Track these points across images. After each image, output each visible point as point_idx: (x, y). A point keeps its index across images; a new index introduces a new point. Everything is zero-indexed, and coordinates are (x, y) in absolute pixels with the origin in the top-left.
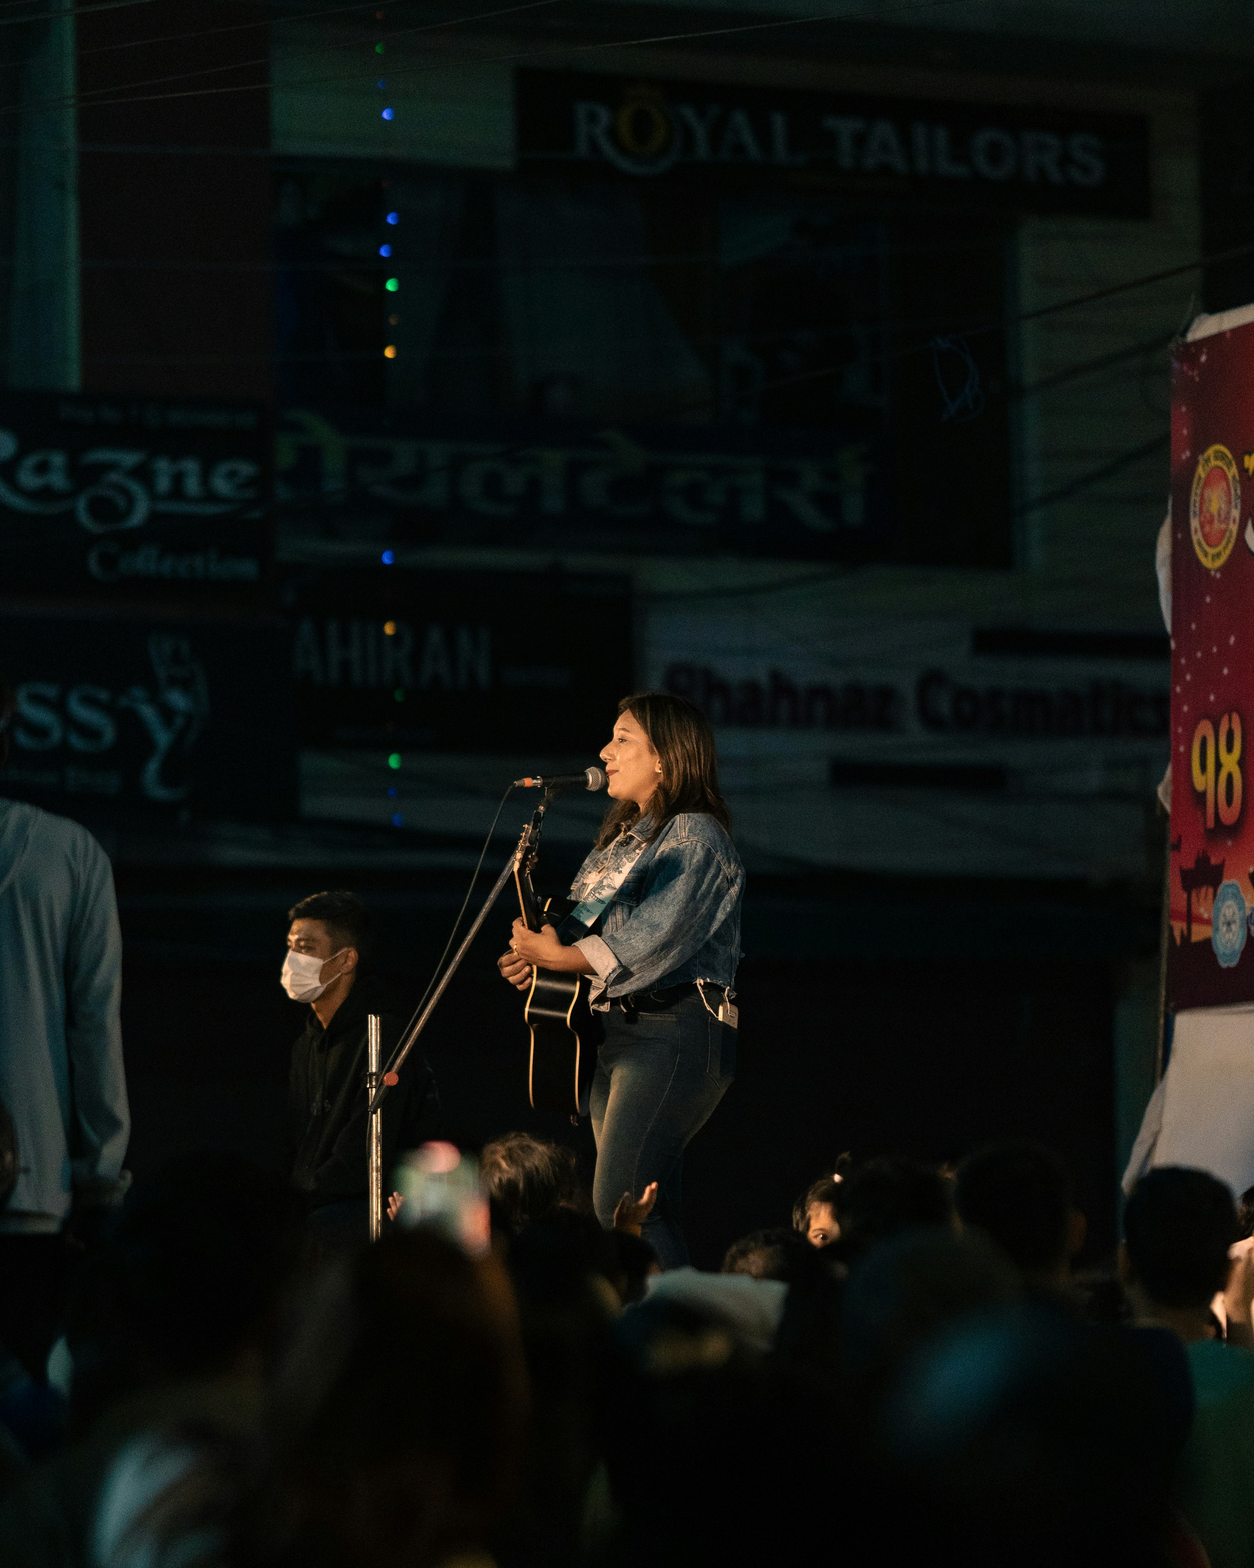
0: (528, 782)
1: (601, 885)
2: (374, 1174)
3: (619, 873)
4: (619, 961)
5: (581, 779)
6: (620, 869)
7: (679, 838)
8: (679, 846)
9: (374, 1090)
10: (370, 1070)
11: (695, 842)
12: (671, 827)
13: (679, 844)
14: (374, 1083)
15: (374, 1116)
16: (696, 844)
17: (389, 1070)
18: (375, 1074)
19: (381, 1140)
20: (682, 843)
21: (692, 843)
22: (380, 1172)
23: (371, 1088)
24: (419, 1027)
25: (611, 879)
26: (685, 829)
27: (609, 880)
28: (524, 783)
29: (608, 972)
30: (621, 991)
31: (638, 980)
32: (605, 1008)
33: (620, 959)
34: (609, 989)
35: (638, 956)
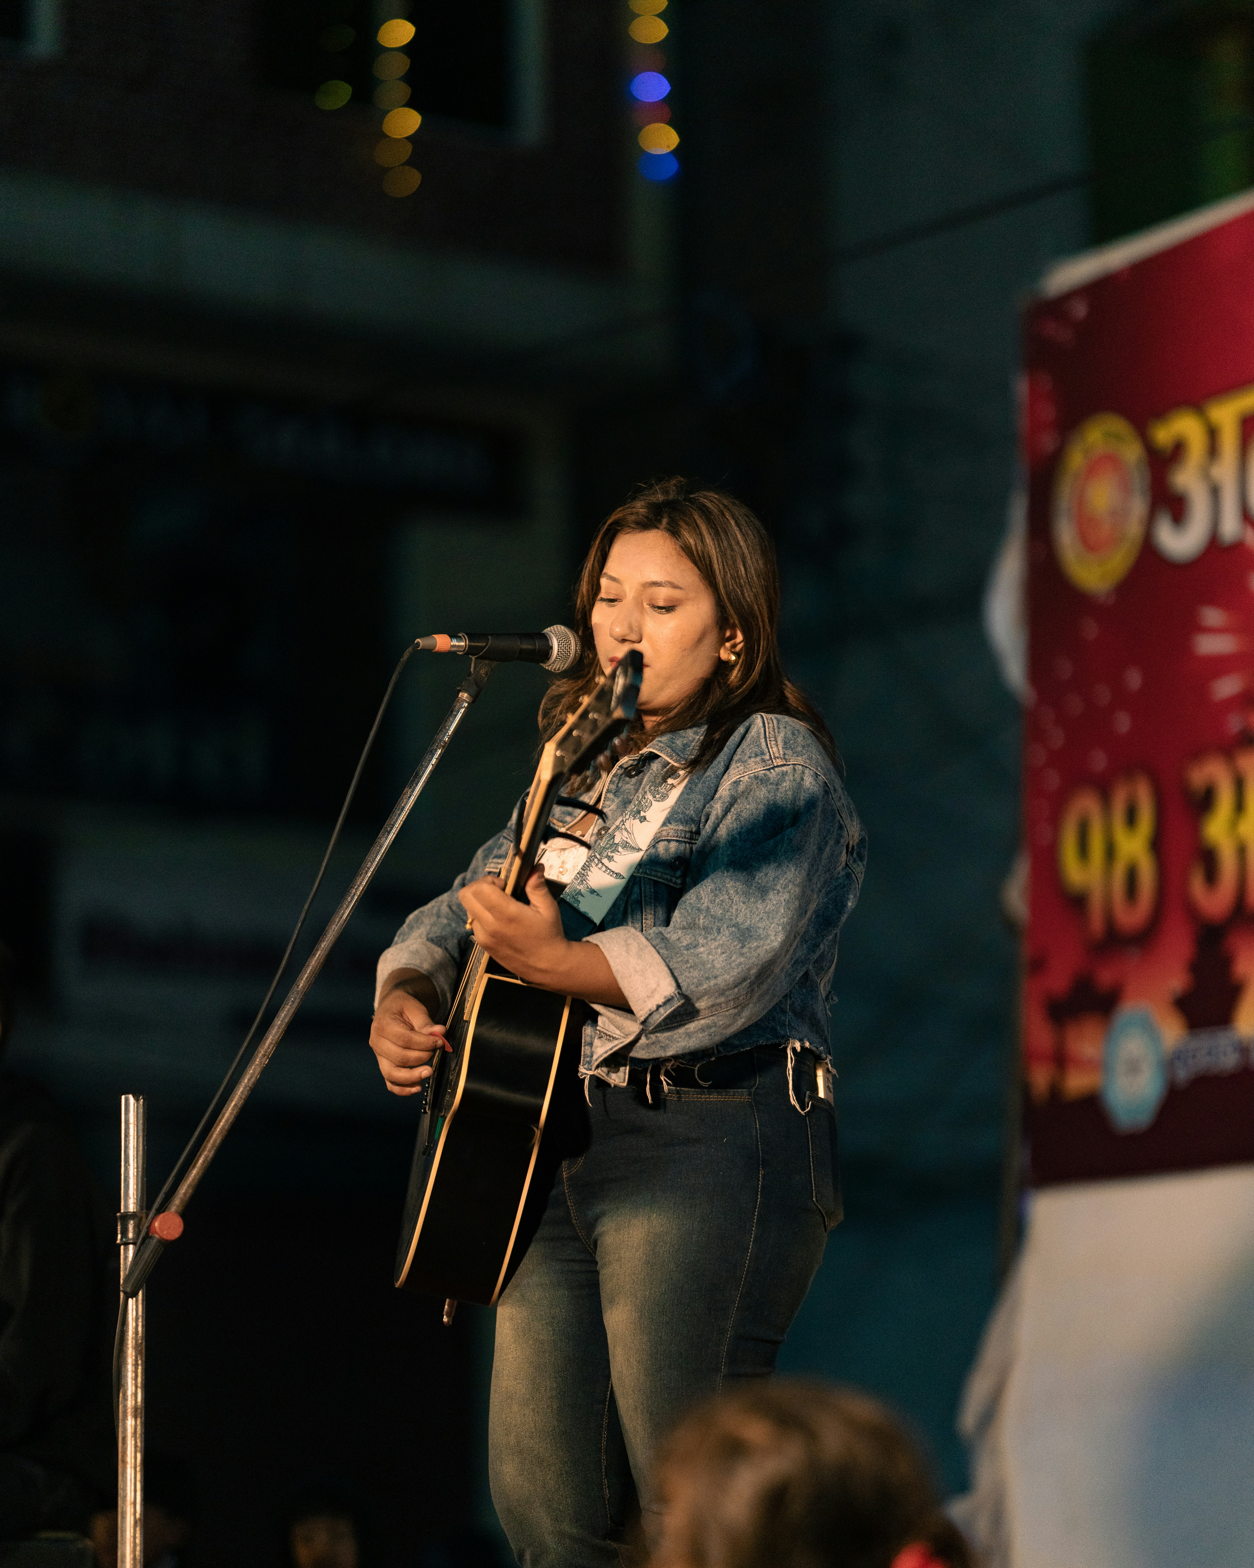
0: (442, 642)
1: (611, 842)
2: (130, 1422)
3: (641, 822)
4: (678, 986)
5: (538, 644)
6: (642, 814)
7: (767, 757)
8: (768, 772)
9: (131, 1247)
10: (122, 1207)
11: (800, 767)
12: (743, 738)
13: (769, 770)
14: (131, 1235)
15: (131, 1302)
16: (803, 773)
17: (162, 1209)
18: (133, 1216)
19: (144, 1350)
20: (773, 768)
21: (794, 769)
22: (141, 1418)
23: (126, 1244)
24: (224, 1120)
25: (628, 832)
26: (776, 740)
27: (625, 833)
28: (435, 644)
29: (651, 1005)
30: (664, 1048)
31: (702, 1030)
32: (619, 1078)
33: (680, 981)
34: (643, 1040)
35: (712, 982)
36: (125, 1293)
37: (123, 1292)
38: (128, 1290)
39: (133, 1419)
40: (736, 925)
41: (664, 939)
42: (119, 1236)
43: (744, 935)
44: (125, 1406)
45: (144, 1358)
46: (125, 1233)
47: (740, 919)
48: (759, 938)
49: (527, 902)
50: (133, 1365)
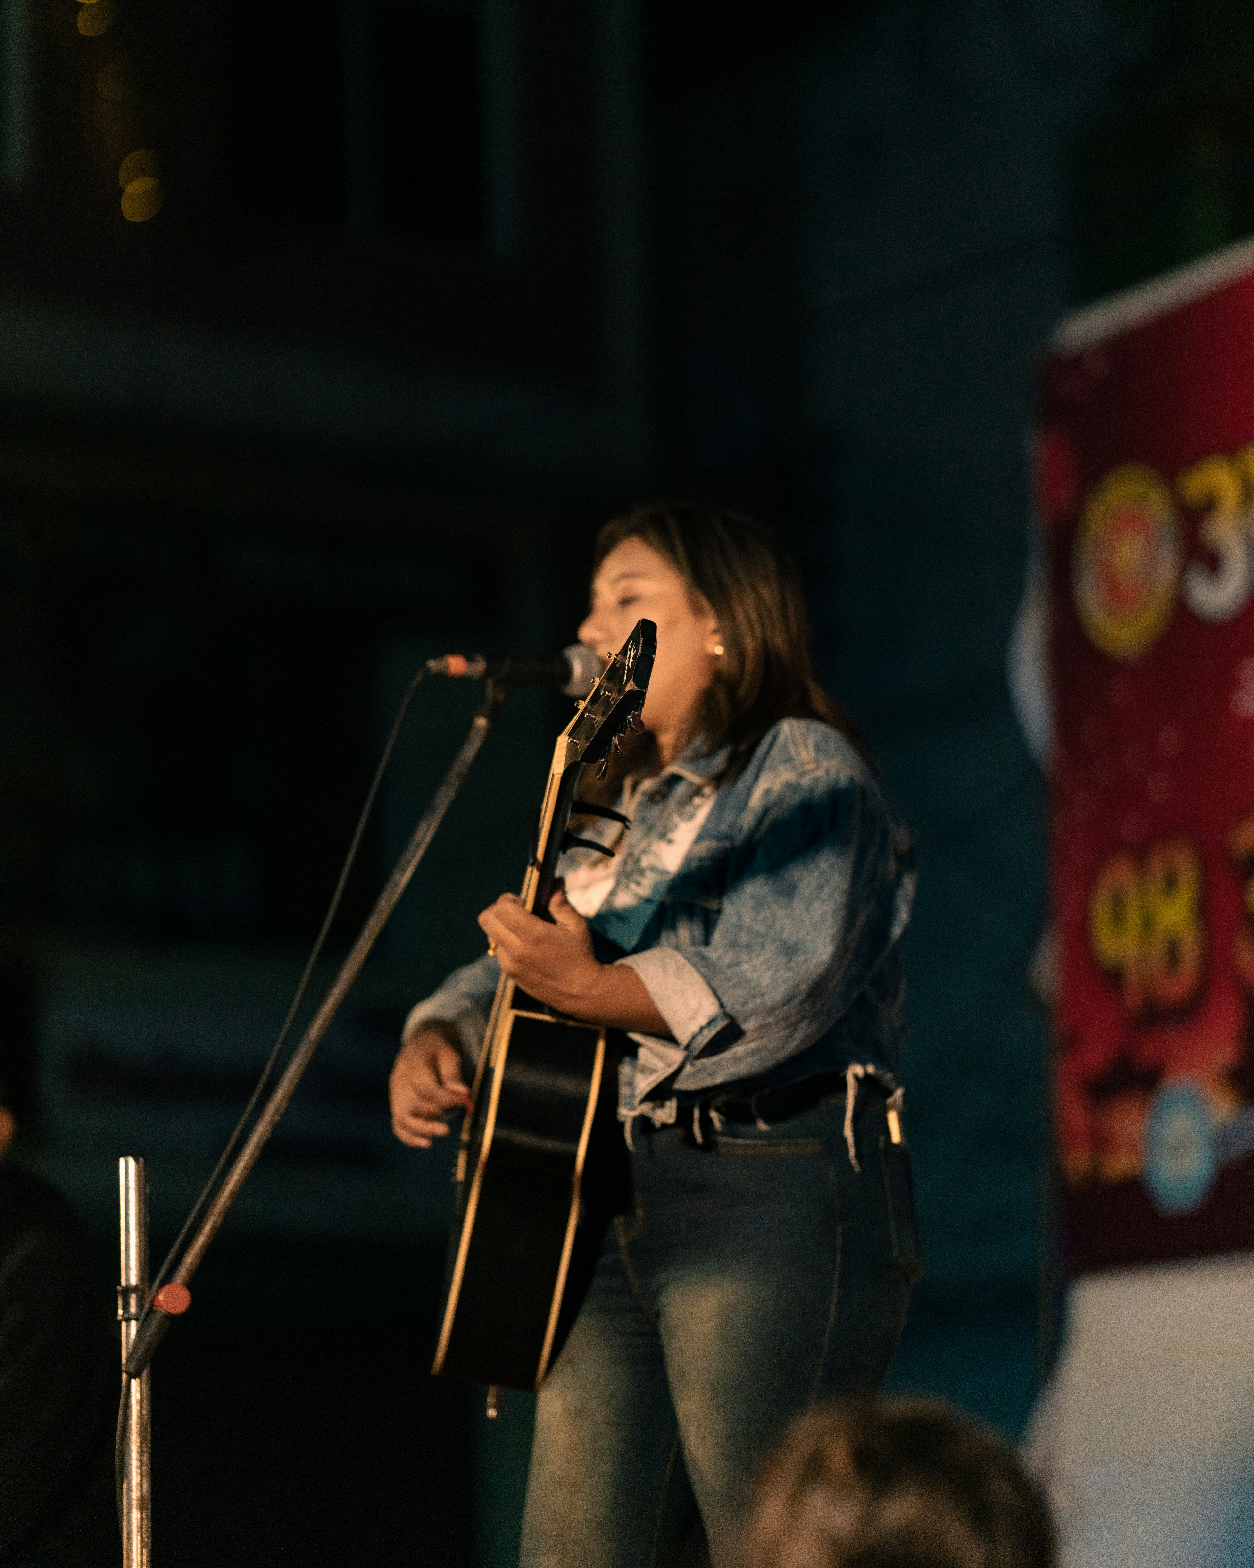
0: (456, 664)
1: (637, 867)
4: (722, 1006)
6: (669, 836)
7: (796, 765)
8: (800, 778)
9: (133, 1324)
10: (123, 1280)
11: (834, 770)
13: (801, 774)
14: (133, 1309)
15: (135, 1383)
16: (837, 775)
17: (167, 1279)
18: (135, 1289)
20: (804, 773)
21: (828, 772)
23: (128, 1320)
24: (233, 1182)
28: (448, 667)
29: (694, 1027)
30: (712, 1075)
31: (752, 1053)
32: (666, 1114)
33: (724, 1000)
34: (688, 1069)
35: (759, 1001)
36: (128, 1373)
37: (125, 1372)
38: (131, 1370)
39: (139, 1513)
40: (783, 941)
41: (703, 958)
42: (120, 1312)
43: (790, 950)
44: (129, 1498)
45: (149, 1445)
46: (126, 1307)
47: (785, 935)
48: (806, 952)
49: (551, 920)
50: (138, 1452)
